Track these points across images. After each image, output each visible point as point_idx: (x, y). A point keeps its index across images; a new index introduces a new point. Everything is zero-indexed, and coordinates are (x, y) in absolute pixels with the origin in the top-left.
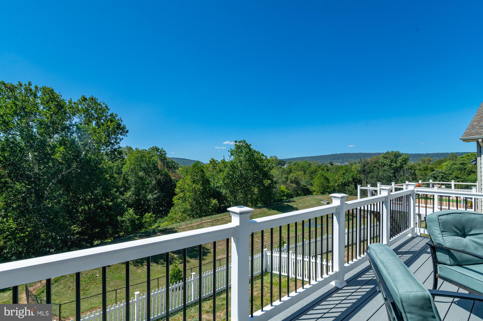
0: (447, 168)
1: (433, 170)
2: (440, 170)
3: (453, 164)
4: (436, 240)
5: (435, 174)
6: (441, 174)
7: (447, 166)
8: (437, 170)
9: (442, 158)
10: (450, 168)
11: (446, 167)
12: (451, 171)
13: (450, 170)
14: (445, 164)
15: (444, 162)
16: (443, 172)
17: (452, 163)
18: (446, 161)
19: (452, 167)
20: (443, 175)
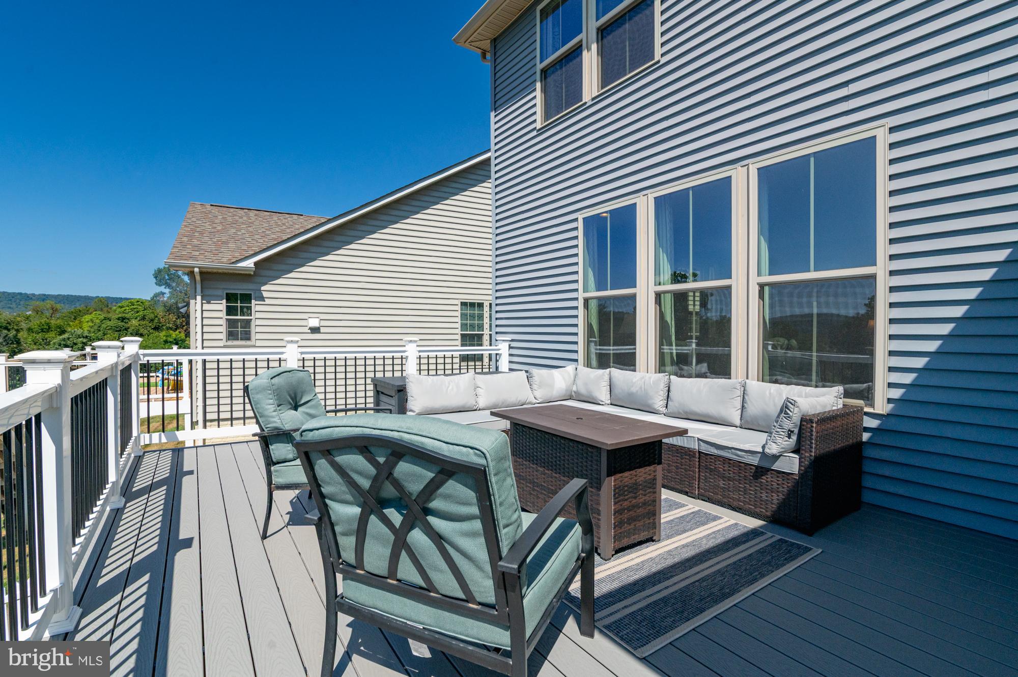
0: (93, 326)
1: (63, 332)
2: (79, 332)
3: (105, 319)
4: (269, 424)
5: (69, 339)
6: (81, 339)
7: (93, 322)
8: (73, 331)
9: (80, 306)
10: (99, 327)
11: (91, 324)
12: (101, 333)
13: (99, 331)
14: (87, 317)
15: (85, 314)
16: (84, 335)
17: (102, 317)
18: (88, 312)
19: (103, 325)
20: (85, 340)
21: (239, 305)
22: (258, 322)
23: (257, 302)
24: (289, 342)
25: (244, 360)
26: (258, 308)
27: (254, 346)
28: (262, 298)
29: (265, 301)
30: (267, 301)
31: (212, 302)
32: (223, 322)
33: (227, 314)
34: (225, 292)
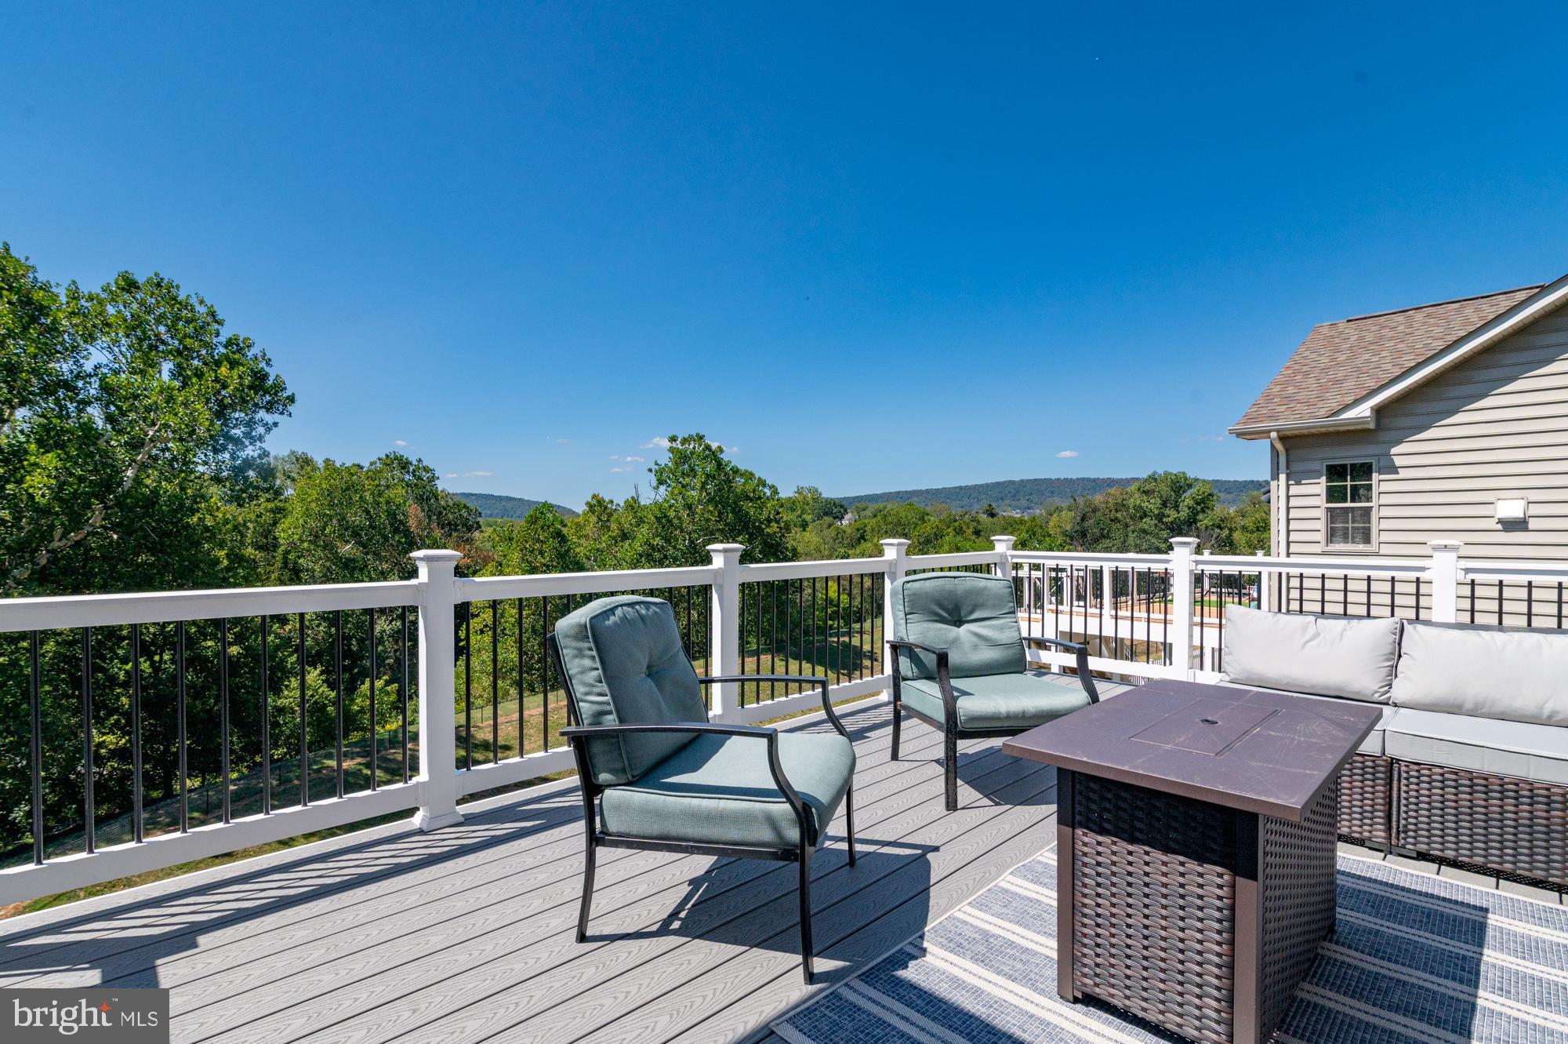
21: (1349, 483)
22: (1384, 512)
23: (1382, 477)
24: (1436, 548)
25: (1369, 578)
26: (1384, 487)
27: (1377, 555)
28: (1394, 469)
29: (1398, 473)
30: (1403, 474)
31: (1303, 482)
32: (1320, 513)
33: (1328, 501)
34: (1325, 464)
